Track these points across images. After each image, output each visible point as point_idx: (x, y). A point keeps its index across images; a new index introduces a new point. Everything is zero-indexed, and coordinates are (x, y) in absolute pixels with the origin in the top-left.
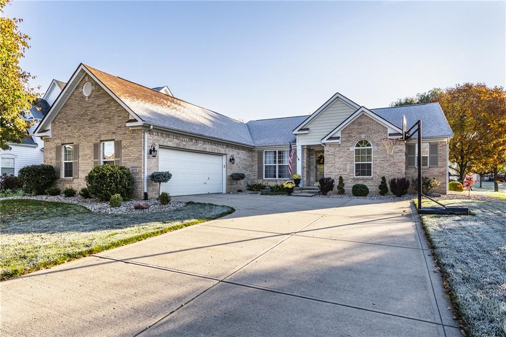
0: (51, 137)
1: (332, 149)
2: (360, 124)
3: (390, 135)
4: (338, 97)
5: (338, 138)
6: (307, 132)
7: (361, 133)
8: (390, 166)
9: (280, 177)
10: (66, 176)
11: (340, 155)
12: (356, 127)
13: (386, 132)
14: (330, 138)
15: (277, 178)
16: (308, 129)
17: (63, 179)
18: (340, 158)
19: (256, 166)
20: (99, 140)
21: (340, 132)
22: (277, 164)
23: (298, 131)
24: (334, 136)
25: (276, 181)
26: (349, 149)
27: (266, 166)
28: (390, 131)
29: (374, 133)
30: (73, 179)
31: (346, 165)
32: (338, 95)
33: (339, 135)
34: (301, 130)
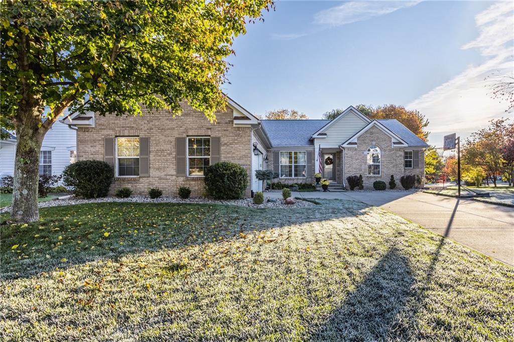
0: (94, 126)
1: (350, 153)
2: (372, 133)
3: (394, 143)
4: (351, 109)
5: (356, 144)
6: (325, 136)
7: (372, 141)
8: (394, 167)
9: (296, 175)
10: (120, 174)
11: (356, 158)
12: (368, 135)
13: (391, 141)
14: (350, 143)
15: (293, 177)
16: (326, 134)
17: (117, 178)
18: (356, 160)
19: (272, 165)
20: (184, 135)
21: (356, 139)
22: (293, 164)
23: (318, 135)
24: (353, 142)
25: (293, 179)
26: (363, 153)
27: (281, 166)
28: (393, 140)
29: (382, 141)
30: (139, 178)
31: (361, 165)
32: (351, 108)
33: (356, 141)
34: (320, 134)
